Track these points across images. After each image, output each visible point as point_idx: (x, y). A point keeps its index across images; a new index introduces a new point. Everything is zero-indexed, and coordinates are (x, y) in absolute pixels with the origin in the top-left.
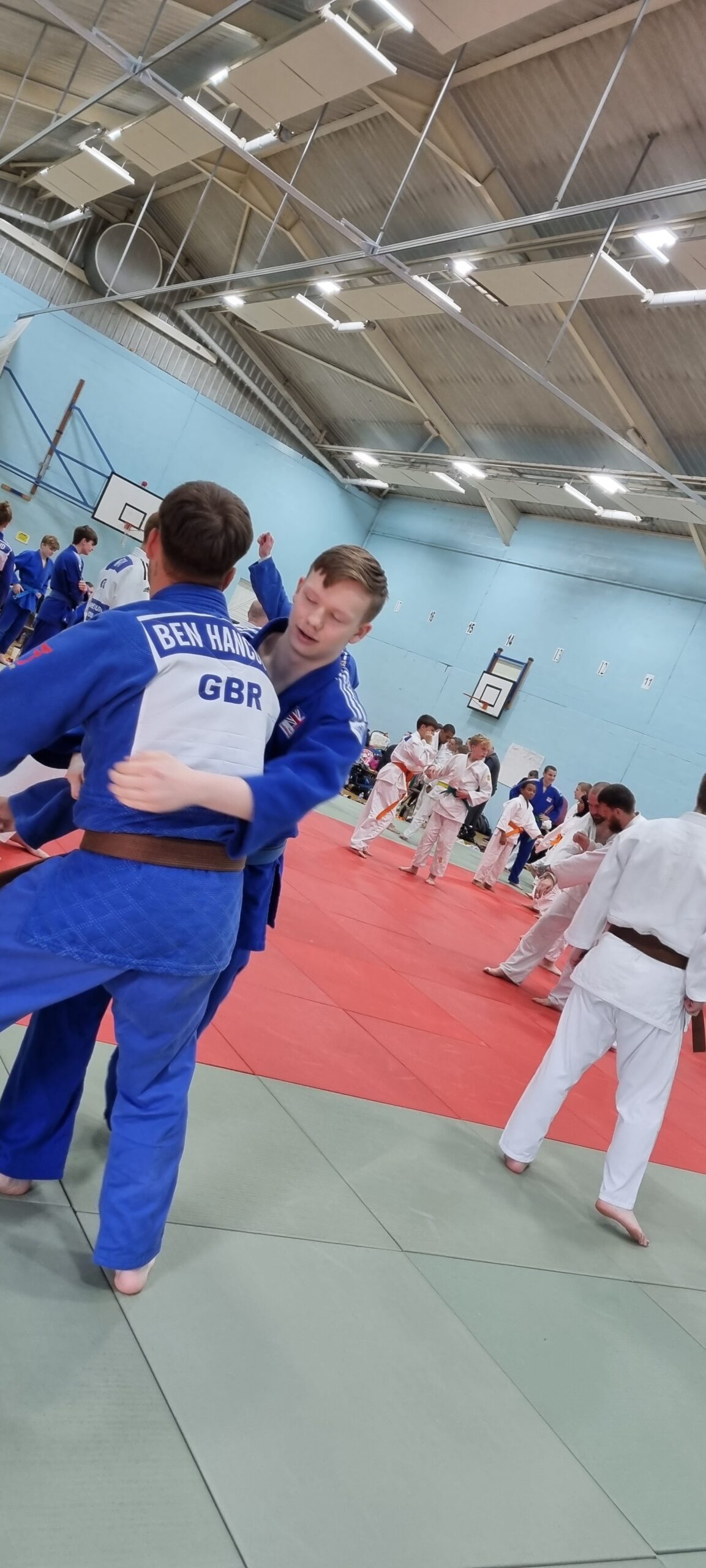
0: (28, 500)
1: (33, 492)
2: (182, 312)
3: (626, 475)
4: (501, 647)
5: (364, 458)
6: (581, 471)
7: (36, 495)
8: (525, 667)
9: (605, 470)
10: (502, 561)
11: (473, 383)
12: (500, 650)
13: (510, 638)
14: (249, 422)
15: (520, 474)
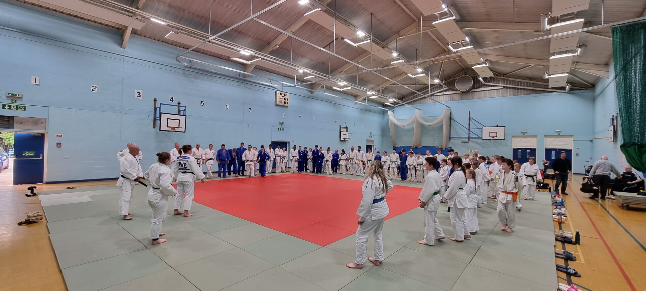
0: (469, 142)
1: (469, 140)
7: (470, 141)
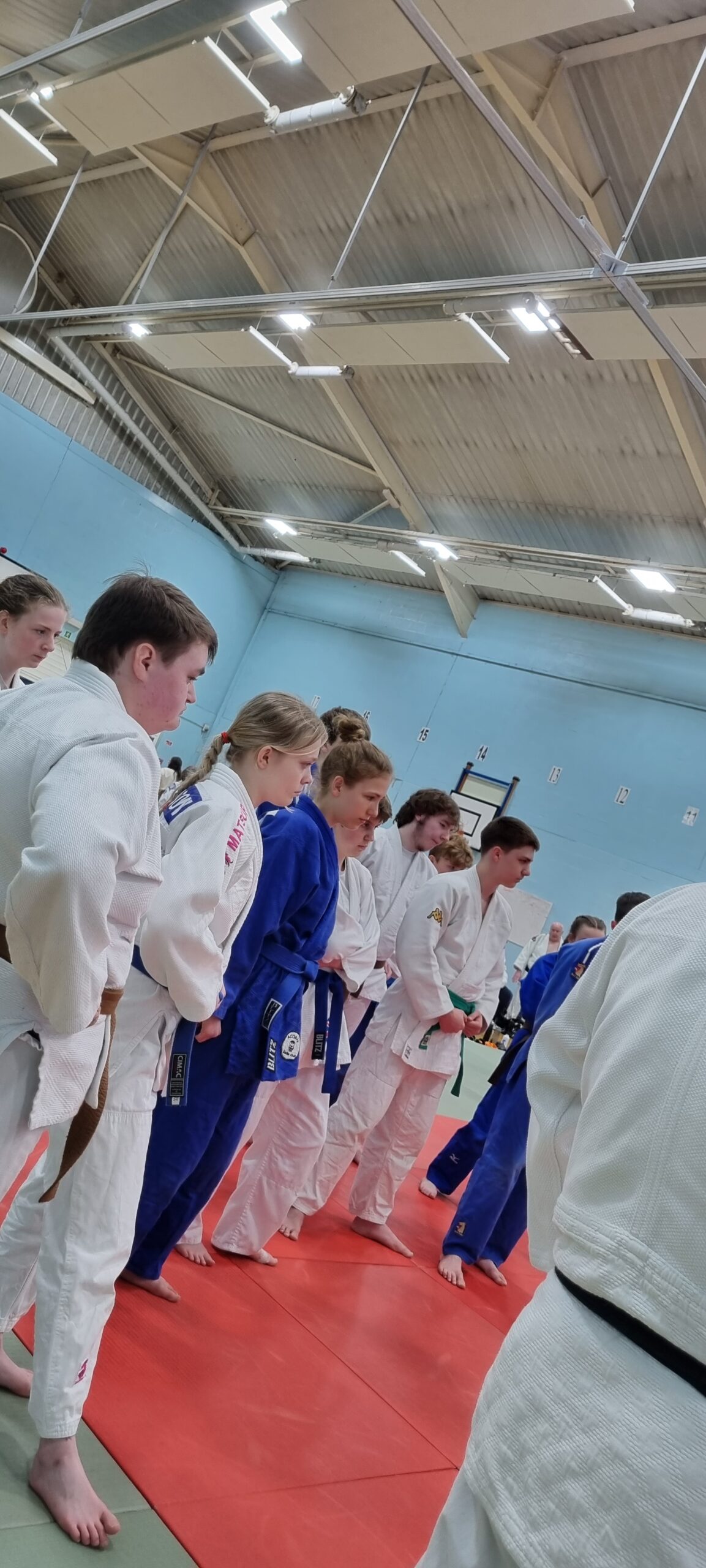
2: (57, 339)
3: (685, 572)
4: (471, 761)
5: (279, 526)
6: (614, 563)
8: (511, 788)
9: (652, 563)
10: (457, 655)
11: (463, 446)
12: (470, 764)
13: (481, 750)
14: (131, 477)
15: (510, 559)
